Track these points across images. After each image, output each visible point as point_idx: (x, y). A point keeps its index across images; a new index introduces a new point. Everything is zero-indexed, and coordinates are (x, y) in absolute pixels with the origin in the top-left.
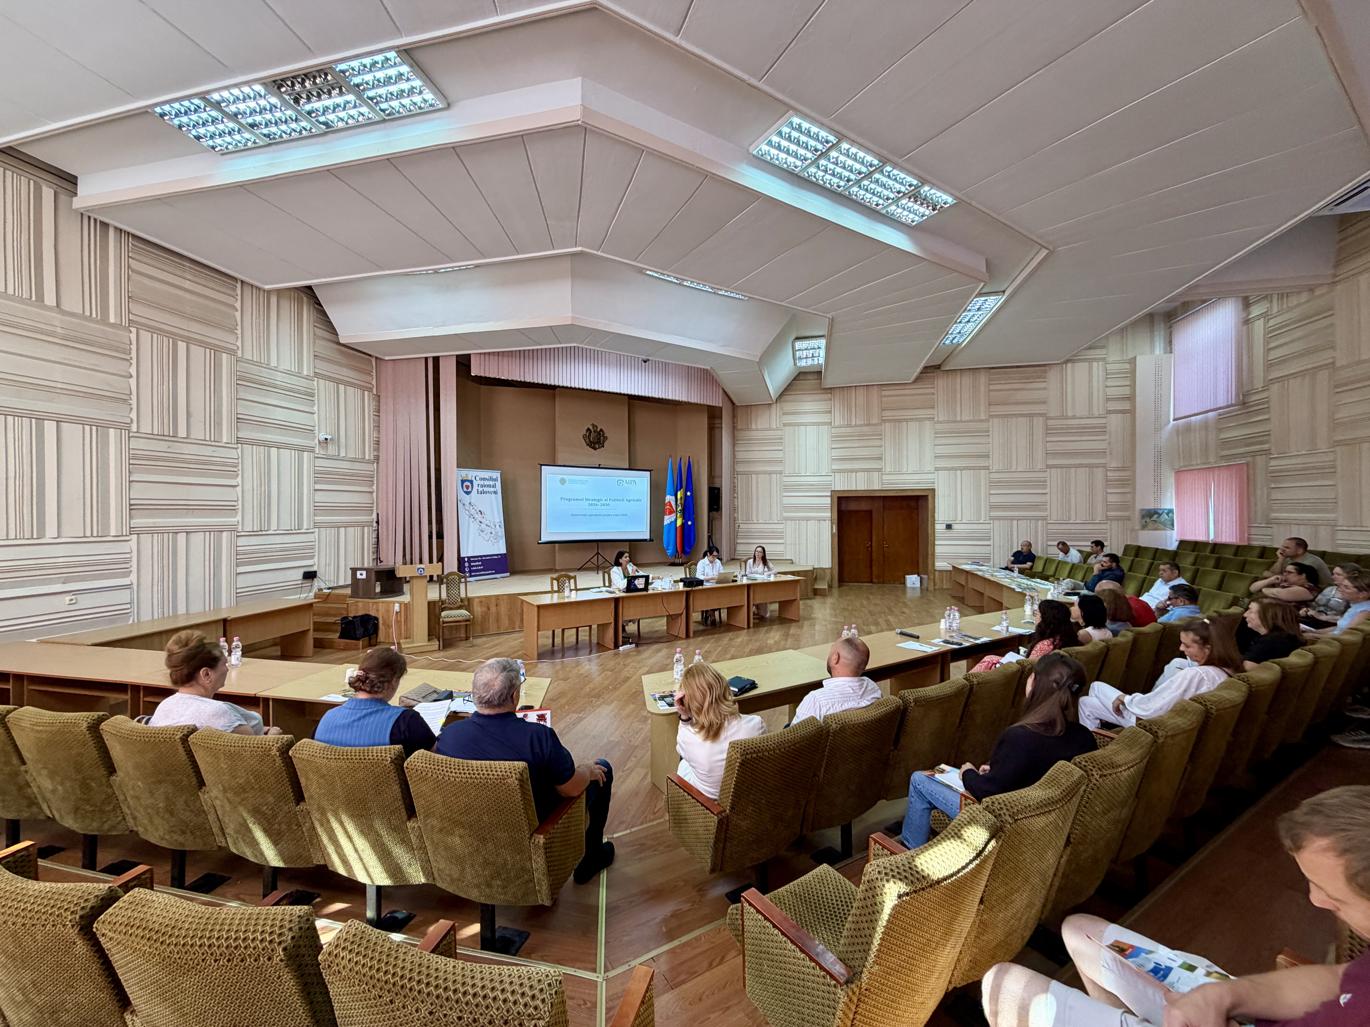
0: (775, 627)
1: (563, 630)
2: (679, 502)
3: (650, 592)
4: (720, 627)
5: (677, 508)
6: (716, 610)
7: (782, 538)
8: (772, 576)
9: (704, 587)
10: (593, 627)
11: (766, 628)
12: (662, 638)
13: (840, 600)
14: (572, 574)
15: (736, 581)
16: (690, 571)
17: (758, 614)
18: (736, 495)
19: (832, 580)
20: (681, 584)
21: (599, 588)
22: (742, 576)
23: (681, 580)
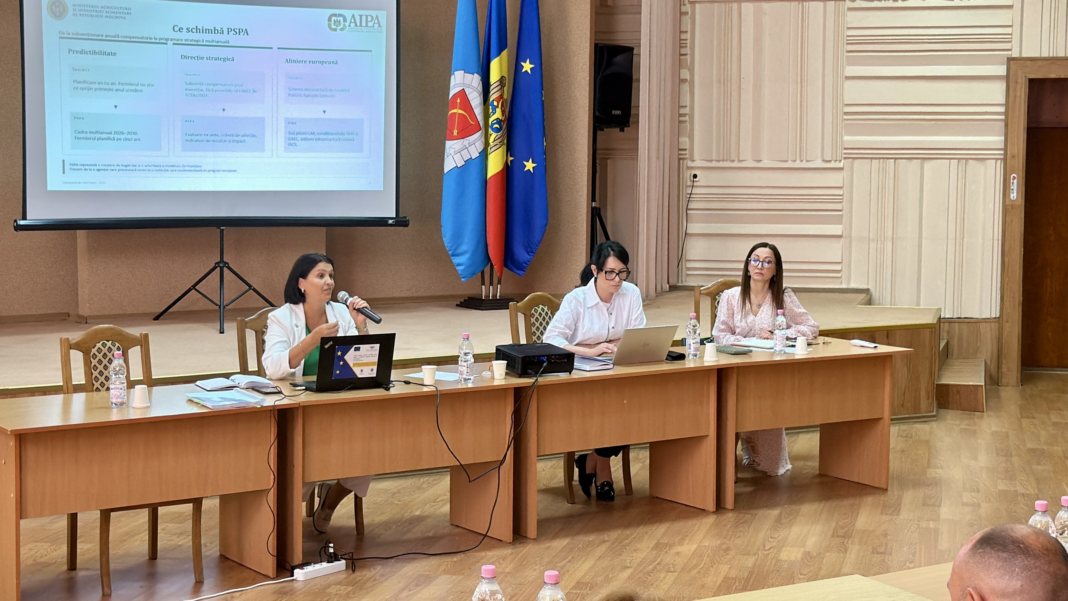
0: (807, 509)
1: (106, 515)
2: (493, 96)
3: (396, 390)
4: (627, 506)
5: (486, 116)
6: (614, 451)
7: (838, 220)
8: (801, 342)
9: (576, 375)
10: (206, 504)
11: (775, 512)
12: (434, 539)
13: (1025, 422)
14: (135, 331)
15: (681, 357)
16: (528, 326)
17: (751, 466)
18: (685, 74)
19: (999, 356)
20: (500, 366)
21: (227, 376)
22: (702, 342)
23: (501, 354)
